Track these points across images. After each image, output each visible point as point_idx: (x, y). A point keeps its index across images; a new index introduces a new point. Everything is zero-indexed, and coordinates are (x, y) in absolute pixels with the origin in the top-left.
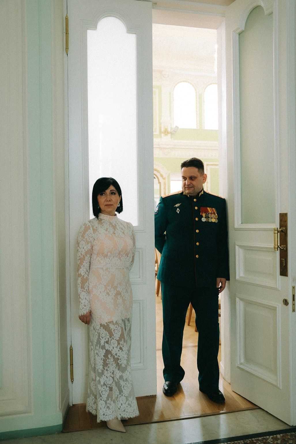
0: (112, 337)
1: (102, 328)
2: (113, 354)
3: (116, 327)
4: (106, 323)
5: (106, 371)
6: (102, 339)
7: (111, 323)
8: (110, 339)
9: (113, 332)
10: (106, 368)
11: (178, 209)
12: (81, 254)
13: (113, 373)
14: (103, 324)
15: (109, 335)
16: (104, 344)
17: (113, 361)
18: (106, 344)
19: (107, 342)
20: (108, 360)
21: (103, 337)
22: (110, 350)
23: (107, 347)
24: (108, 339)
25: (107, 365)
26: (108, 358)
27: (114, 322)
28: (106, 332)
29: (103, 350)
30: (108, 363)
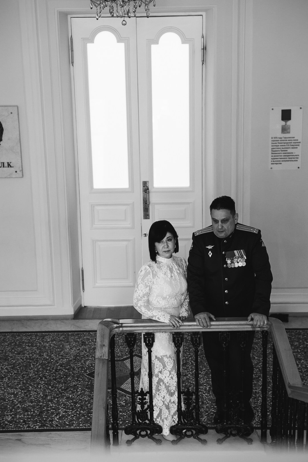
0: (165, 368)
1: (157, 360)
2: (165, 382)
3: (169, 360)
4: (161, 356)
5: (157, 395)
6: (156, 368)
7: (165, 357)
8: (163, 370)
9: (166, 364)
10: (158, 393)
11: (210, 252)
12: (139, 296)
13: (164, 398)
14: (158, 356)
15: (163, 366)
16: (157, 373)
17: (164, 388)
18: (159, 373)
19: (161, 372)
20: (160, 387)
21: (157, 367)
22: (163, 379)
23: (160, 376)
24: (162, 370)
25: (159, 390)
26: (160, 385)
27: (168, 356)
28: (161, 363)
29: (156, 378)
30: (160, 389)
